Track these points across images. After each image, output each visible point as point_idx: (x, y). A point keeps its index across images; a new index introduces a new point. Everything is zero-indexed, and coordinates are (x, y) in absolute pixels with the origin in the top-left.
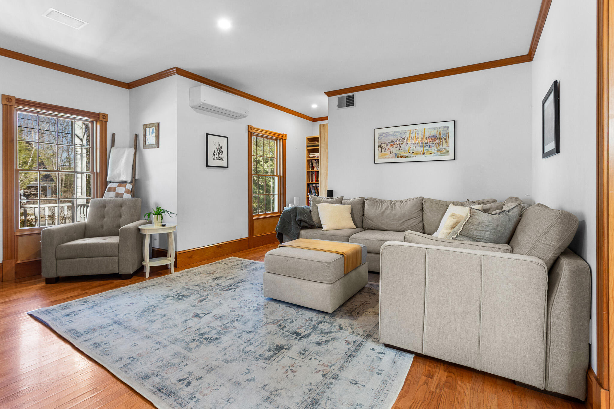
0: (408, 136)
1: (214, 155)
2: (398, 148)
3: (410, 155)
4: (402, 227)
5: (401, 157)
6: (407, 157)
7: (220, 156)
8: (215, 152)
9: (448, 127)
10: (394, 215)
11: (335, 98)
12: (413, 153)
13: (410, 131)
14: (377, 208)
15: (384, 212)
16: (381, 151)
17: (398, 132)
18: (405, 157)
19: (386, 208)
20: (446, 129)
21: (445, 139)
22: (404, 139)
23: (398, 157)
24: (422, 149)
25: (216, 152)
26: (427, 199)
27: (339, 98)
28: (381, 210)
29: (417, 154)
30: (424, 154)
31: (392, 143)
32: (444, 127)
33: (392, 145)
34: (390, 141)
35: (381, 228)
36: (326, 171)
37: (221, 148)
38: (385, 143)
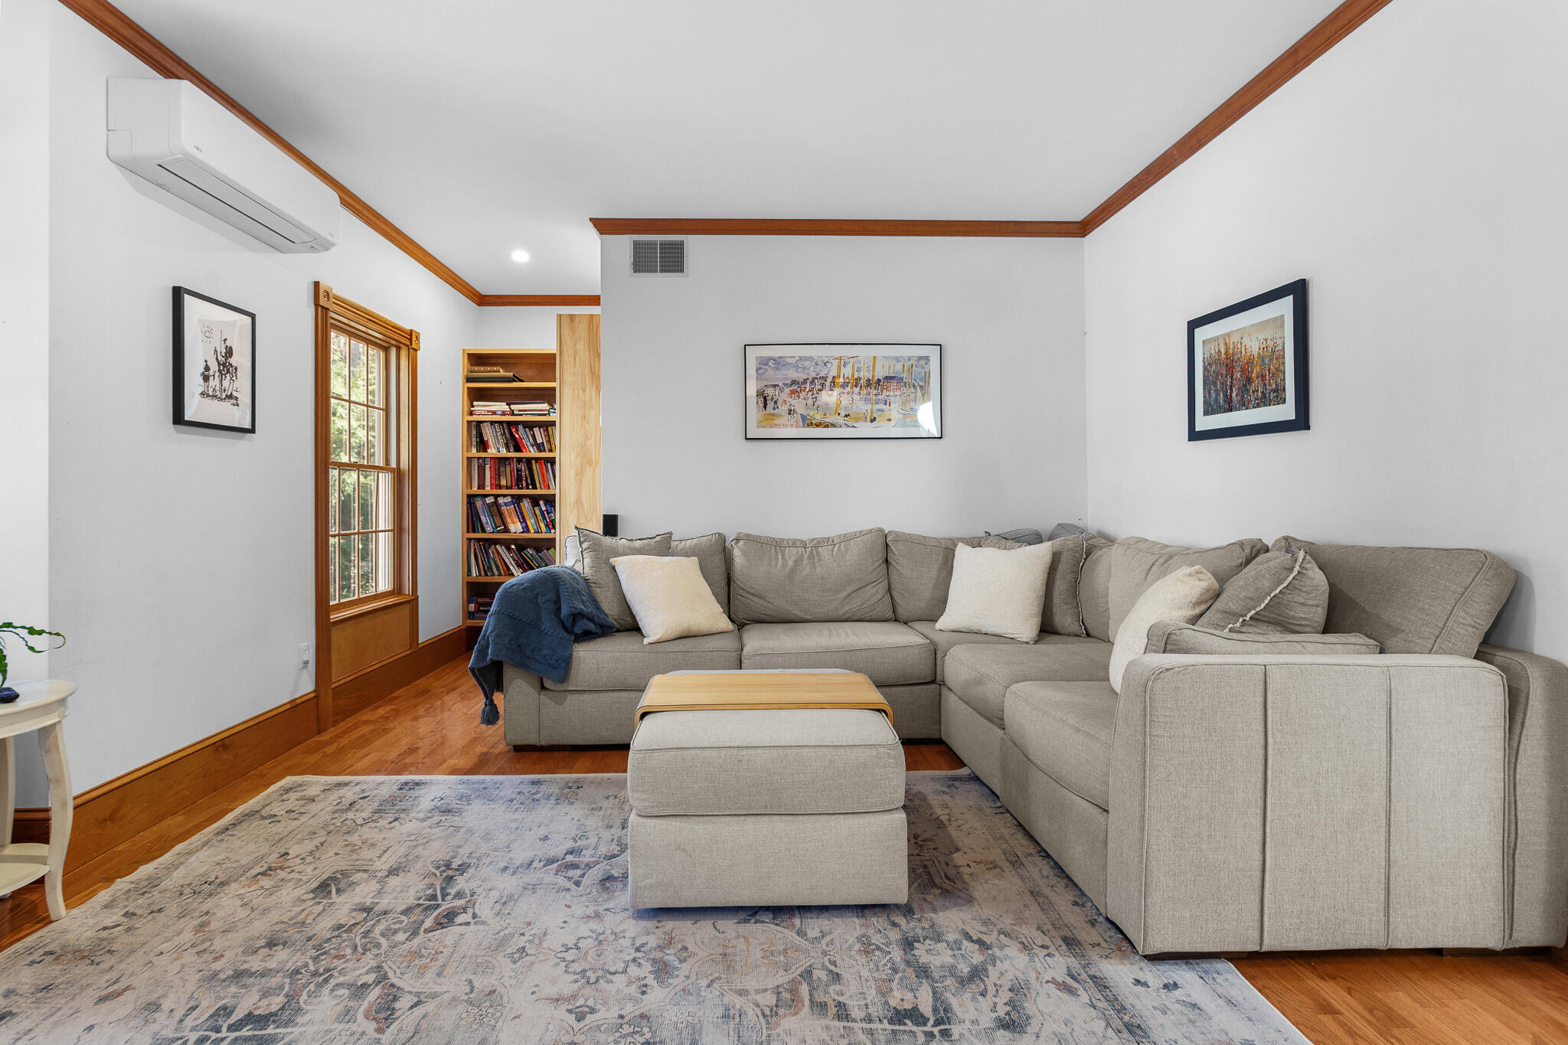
0: (833, 372)
1: (206, 378)
2: (810, 402)
3: (840, 420)
4: (847, 608)
5: (818, 425)
6: (834, 425)
7: (226, 383)
8: (207, 368)
9: (927, 359)
10: (822, 578)
11: (624, 243)
12: (846, 416)
13: (840, 358)
14: (774, 563)
15: (793, 571)
16: (765, 407)
17: (810, 359)
18: (827, 426)
19: (796, 562)
20: (923, 362)
21: (921, 387)
22: (825, 379)
23: (810, 425)
24: (869, 407)
25: (214, 367)
26: (897, 534)
27: (636, 244)
28: (784, 565)
29: (857, 420)
30: (873, 420)
31: (794, 387)
32: (920, 358)
33: (793, 392)
34: (789, 382)
35: (792, 617)
36: (579, 458)
37: (229, 352)
38: (775, 386)
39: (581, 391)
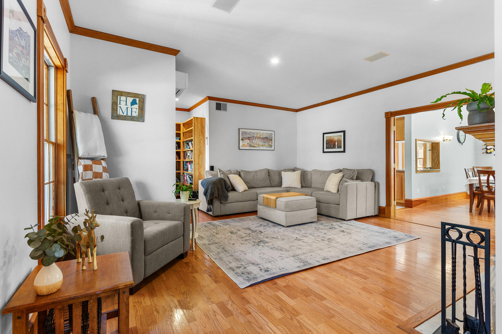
0: (256, 136)
2: (251, 141)
3: (257, 146)
4: (264, 185)
5: (253, 147)
6: (256, 147)
9: (272, 134)
10: (259, 179)
11: (214, 103)
12: (258, 145)
13: (257, 133)
14: (250, 176)
15: (253, 177)
16: (243, 142)
17: (251, 132)
18: (254, 147)
19: (254, 175)
20: (271, 135)
21: (271, 140)
22: (254, 137)
23: (251, 147)
24: (262, 143)
26: (270, 170)
27: (217, 103)
28: (252, 176)
29: (260, 146)
30: (263, 146)
31: (249, 138)
32: (271, 134)
33: (248, 139)
34: (248, 137)
35: (255, 187)
38: (245, 138)
39: (199, 136)
